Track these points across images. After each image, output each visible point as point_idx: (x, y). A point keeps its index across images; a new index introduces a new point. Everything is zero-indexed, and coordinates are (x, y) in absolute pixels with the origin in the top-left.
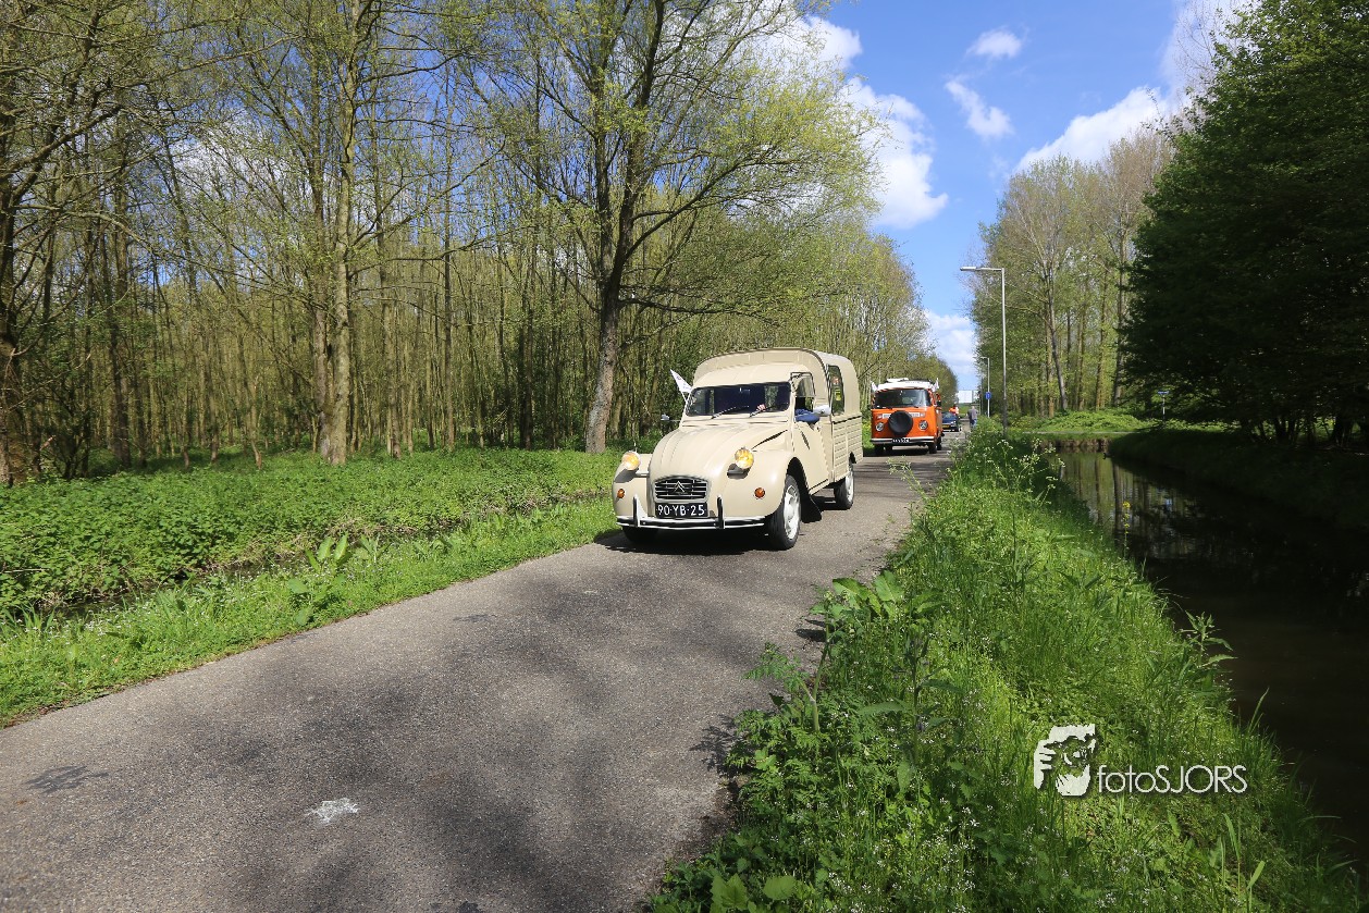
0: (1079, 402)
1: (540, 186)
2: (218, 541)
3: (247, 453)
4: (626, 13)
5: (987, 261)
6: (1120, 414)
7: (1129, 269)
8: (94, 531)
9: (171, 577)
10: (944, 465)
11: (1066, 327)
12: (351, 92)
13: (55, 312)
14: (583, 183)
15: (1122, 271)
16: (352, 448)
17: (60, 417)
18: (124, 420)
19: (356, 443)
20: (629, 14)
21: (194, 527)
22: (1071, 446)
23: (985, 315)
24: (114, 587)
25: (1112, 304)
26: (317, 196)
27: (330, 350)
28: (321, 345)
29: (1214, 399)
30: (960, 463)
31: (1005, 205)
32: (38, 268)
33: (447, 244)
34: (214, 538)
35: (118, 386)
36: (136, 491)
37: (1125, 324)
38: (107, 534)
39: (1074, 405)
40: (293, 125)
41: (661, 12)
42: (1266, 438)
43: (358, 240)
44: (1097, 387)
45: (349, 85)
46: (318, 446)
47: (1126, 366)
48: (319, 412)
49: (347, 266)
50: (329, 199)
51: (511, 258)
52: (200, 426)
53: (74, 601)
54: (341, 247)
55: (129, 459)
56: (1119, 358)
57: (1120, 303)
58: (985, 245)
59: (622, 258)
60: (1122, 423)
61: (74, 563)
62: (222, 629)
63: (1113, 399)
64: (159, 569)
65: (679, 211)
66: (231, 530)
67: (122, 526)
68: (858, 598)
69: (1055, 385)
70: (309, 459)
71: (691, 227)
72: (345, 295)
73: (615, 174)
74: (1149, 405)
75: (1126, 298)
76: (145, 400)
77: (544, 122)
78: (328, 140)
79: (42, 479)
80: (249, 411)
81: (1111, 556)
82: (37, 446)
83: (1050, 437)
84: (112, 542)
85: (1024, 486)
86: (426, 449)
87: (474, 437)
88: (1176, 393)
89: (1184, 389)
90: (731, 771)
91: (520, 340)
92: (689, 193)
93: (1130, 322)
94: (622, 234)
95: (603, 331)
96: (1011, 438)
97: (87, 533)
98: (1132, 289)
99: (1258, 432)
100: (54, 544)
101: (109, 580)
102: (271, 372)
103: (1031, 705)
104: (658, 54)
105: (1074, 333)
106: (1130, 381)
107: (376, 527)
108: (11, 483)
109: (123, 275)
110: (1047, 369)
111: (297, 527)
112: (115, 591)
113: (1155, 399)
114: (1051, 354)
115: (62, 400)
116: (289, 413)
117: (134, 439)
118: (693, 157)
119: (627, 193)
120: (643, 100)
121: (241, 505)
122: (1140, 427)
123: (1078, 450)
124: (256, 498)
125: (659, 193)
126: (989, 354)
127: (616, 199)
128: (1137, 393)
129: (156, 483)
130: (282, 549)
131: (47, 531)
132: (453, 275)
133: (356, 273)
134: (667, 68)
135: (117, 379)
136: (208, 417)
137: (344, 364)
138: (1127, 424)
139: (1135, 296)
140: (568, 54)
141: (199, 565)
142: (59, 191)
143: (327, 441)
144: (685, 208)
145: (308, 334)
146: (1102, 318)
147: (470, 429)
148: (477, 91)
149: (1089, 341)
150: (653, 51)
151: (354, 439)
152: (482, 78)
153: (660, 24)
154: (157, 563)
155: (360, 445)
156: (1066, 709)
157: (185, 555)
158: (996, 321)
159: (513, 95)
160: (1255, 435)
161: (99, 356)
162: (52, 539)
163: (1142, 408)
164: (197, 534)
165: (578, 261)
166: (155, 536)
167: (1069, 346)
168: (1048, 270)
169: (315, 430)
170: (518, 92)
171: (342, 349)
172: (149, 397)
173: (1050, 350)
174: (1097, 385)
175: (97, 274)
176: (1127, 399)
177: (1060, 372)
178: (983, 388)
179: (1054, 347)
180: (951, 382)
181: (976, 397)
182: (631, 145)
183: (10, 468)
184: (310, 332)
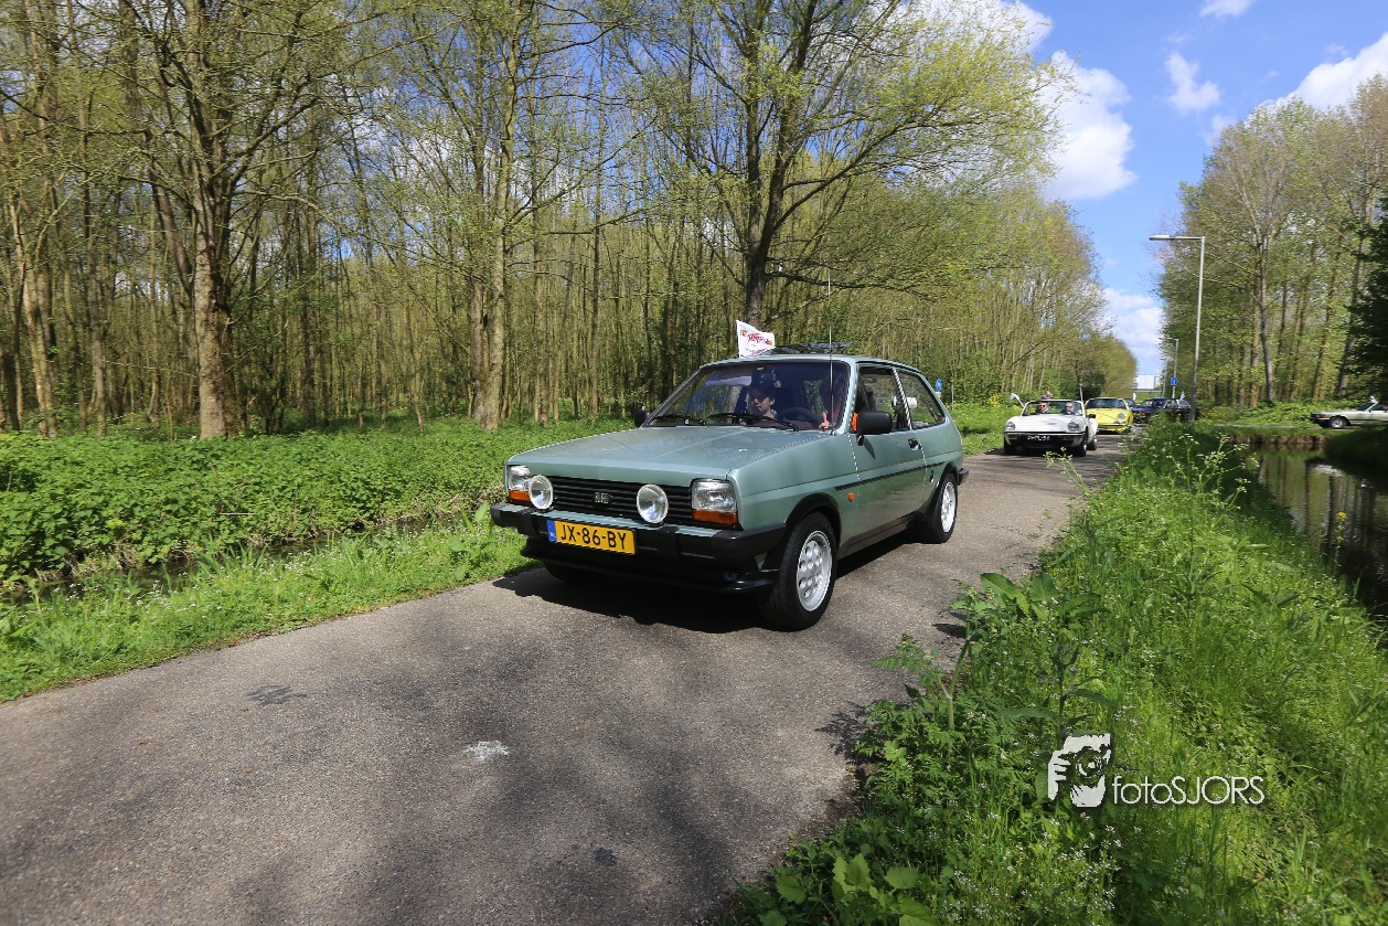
0: (1291, 391)
1: (690, 156)
2: (387, 498)
3: (411, 416)
5: (1183, 227)
7: (1372, 232)
8: (289, 482)
9: (348, 527)
10: (1113, 458)
11: (1280, 304)
12: (513, 69)
13: (260, 284)
14: (733, 153)
15: (1362, 235)
16: (503, 416)
17: (262, 378)
18: (312, 383)
19: (507, 410)
21: (367, 483)
22: (1276, 443)
23: (1177, 291)
24: (304, 533)
25: (1346, 278)
27: (486, 321)
28: (478, 316)
30: (1134, 457)
31: (1213, 162)
32: (249, 244)
33: (598, 217)
34: (383, 494)
35: (308, 351)
36: (322, 448)
37: (1360, 301)
38: (299, 486)
39: (1285, 392)
40: (459, 105)
43: (516, 215)
44: (1317, 374)
45: (512, 62)
46: (472, 411)
47: (1358, 352)
48: (474, 380)
49: (504, 240)
50: (490, 175)
51: (659, 229)
52: (373, 389)
53: (273, 543)
54: (500, 223)
55: (315, 418)
56: (1348, 343)
57: (1356, 279)
58: (1181, 208)
59: (770, 231)
61: (273, 509)
63: (1338, 388)
64: (340, 519)
65: (831, 181)
66: (398, 488)
67: (311, 479)
68: (1004, 597)
69: (1259, 370)
70: (466, 424)
71: (844, 196)
72: (500, 267)
73: (767, 141)
75: (1365, 271)
76: (327, 366)
77: (695, 91)
78: (490, 118)
79: (250, 434)
80: (414, 376)
81: (1314, 571)
82: (245, 403)
83: (1249, 431)
84: (302, 494)
85: (1209, 487)
86: (576, 417)
87: (616, 407)
90: (857, 758)
91: (665, 314)
92: (844, 158)
93: (1367, 299)
94: (771, 203)
96: (1197, 430)
97: (284, 483)
98: (1374, 259)
100: (258, 492)
101: (301, 527)
102: (433, 340)
103: (1198, 728)
104: (815, 14)
105: (1291, 311)
106: (1361, 370)
108: (227, 435)
109: (313, 250)
110: (1252, 353)
111: (454, 488)
112: (305, 536)
114: (1257, 339)
115: (263, 363)
116: (449, 380)
117: (319, 401)
118: (849, 121)
119: (778, 162)
120: (798, 64)
121: (407, 465)
123: (1284, 448)
124: (420, 459)
125: (812, 160)
126: (1177, 334)
127: (766, 167)
128: (1370, 383)
129: (337, 443)
130: (440, 508)
131: (253, 480)
132: (602, 248)
133: (512, 246)
134: (825, 27)
135: (308, 345)
136: (379, 382)
137: (499, 334)
139: (1376, 265)
140: (723, 19)
141: (370, 518)
142: (265, 176)
143: (481, 408)
144: (838, 177)
145: (466, 305)
146: (1331, 294)
147: (613, 400)
148: (631, 63)
149: (1308, 321)
150: (811, 9)
151: (505, 407)
152: (636, 49)
154: (338, 514)
155: (510, 412)
156: (1241, 738)
157: (361, 508)
158: (1192, 299)
159: (667, 65)
161: (294, 326)
162: (257, 488)
164: (370, 490)
165: (723, 234)
166: (337, 490)
167: (1283, 326)
168: (1263, 237)
169: (471, 398)
170: (670, 61)
171: (497, 320)
172: (331, 363)
173: (1258, 332)
174: (1317, 372)
175: (292, 250)
176: (1356, 389)
177: (1269, 357)
178: (1169, 374)
179: (1263, 327)
180: (1130, 365)
181: (1158, 384)
182: (785, 112)
183: (226, 424)
184: (469, 303)
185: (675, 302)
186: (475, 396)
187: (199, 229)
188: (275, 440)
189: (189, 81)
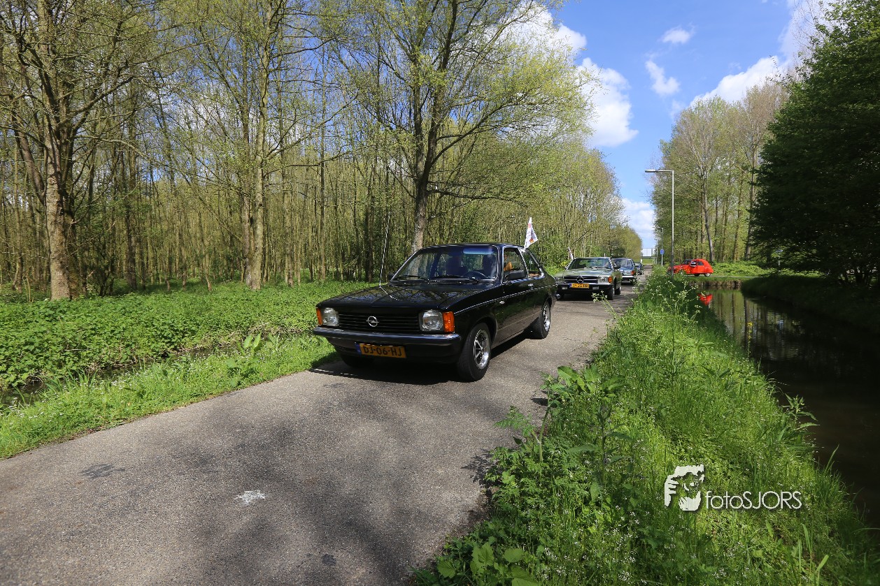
0: (723, 256)
1: (379, 120)
2: (186, 335)
3: (203, 282)
4: (433, 11)
5: (663, 166)
6: (749, 265)
7: (757, 171)
8: (116, 327)
9: (159, 355)
10: (631, 296)
11: (715, 208)
12: (266, 64)
13: (95, 197)
14: (406, 118)
15: (752, 172)
16: (264, 280)
17: (97, 259)
18: (134, 262)
19: (267, 277)
20: (435, 12)
21: (172, 326)
22: (716, 285)
23: (661, 201)
24: (128, 360)
25: (746, 193)
26: (245, 126)
27: (252, 221)
28: (247, 217)
29: (813, 256)
31: (677, 129)
32: (86, 171)
33: (322, 156)
34: (184, 333)
35: (130, 241)
36: (140, 304)
37: (754, 207)
38: (124, 329)
39: (719, 258)
40: (232, 84)
41: (455, 11)
42: (849, 283)
43: (269, 154)
44: (735, 246)
45: (265, 59)
46: (244, 278)
47: (755, 234)
48: (245, 258)
49: (262, 170)
50: (253, 129)
51: (361, 164)
52: (176, 267)
53: (105, 368)
54: (259, 159)
55: (136, 284)
56: (750, 228)
57: (751, 193)
58: (661, 155)
59: (429, 164)
60: (752, 271)
61: (105, 346)
62: (188, 388)
63: (746, 254)
64: (153, 351)
65: (465, 135)
66: (193, 328)
67: (132, 325)
69: (706, 245)
70: (239, 287)
71: (473, 145)
72: (260, 187)
73: (425, 110)
74: (769, 259)
75: (756, 190)
76: (145, 250)
77: (382, 80)
78: (252, 93)
79: (87, 296)
80: (205, 256)
81: (738, 356)
82: (85, 276)
84: (126, 334)
85: (682, 311)
86: (309, 281)
87: (337, 274)
88: (787, 252)
89: (793, 249)
90: (487, 483)
91: (366, 214)
92: (471, 123)
93: (758, 206)
94: (430, 151)
95: (417, 210)
96: (675, 279)
97: (113, 328)
98: (759, 185)
99: (844, 279)
100: (94, 335)
101: (125, 357)
102: (218, 234)
103: (680, 450)
104: (452, 37)
105: (720, 212)
106: (756, 244)
107: (278, 328)
108: (71, 297)
109: (133, 175)
110: (702, 235)
111: (231, 327)
112: (128, 363)
113: (774, 255)
114: (704, 226)
115: (98, 249)
116: (229, 259)
117: (139, 274)
118: (475, 101)
119: (433, 124)
120: (443, 66)
121: (199, 314)
122: (763, 273)
123: (721, 288)
124: (208, 310)
125: (453, 123)
126: (663, 225)
127: (426, 127)
128: (761, 251)
129: (150, 300)
130: (222, 340)
131: (90, 327)
132: (326, 175)
133: (268, 174)
134: (458, 45)
135: (130, 237)
136: (181, 260)
137: (260, 229)
138: (754, 271)
139: (760, 189)
140: (398, 38)
141: (175, 349)
142: (98, 126)
143: (250, 276)
144: (468, 134)
145: (239, 210)
146: (739, 203)
147: (335, 269)
148: (342, 62)
149: (729, 218)
150: (450, 35)
151: (265, 275)
152: (345, 54)
153: (454, 18)
154: (152, 347)
155: (269, 278)
157: (167, 343)
158: (669, 204)
159: (364, 64)
160: (841, 280)
161: (120, 224)
162: (93, 332)
163: (765, 261)
164: (174, 330)
165: (400, 167)
166: (151, 332)
167: (717, 220)
168: (704, 171)
169: (243, 269)
170: (367, 62)
171: (258, 221)
172: (147, 248)
173: (704, 223)
174: (735, 245)
175: (118, 175)
176: (755, 255)
177: (710, 237)
178: (659, 247)
179: (707, 221)
180: (638, 243)
181: (654, 253)
182: (436, 93)
183: (71, 290)
184: (241, 210)
185: (372, 208)
186: (245, 268)
187: (49, 160)
188: (109, 299)
189: (41, 64)
